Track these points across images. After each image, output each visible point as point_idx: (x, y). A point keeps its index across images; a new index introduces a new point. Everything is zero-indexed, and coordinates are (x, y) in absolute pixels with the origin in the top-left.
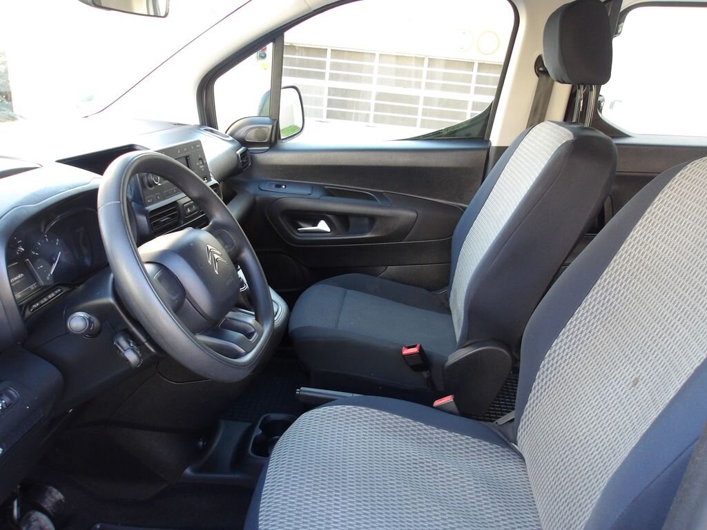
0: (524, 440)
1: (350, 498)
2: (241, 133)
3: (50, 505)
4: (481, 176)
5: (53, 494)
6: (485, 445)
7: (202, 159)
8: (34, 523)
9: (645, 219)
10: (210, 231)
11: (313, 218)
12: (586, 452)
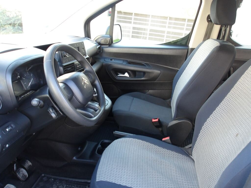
0: (194, 155)
1: (129, 170)
2: (99, 41)
3: (27, 166)
4: (185, 59)
5: (28, 163)
6: (180, 155)
7: (84, 48)
8: (21, 172)
9: (244, 75)
10: (84, 73)
11: (123, 71)
12: (217, 160)
